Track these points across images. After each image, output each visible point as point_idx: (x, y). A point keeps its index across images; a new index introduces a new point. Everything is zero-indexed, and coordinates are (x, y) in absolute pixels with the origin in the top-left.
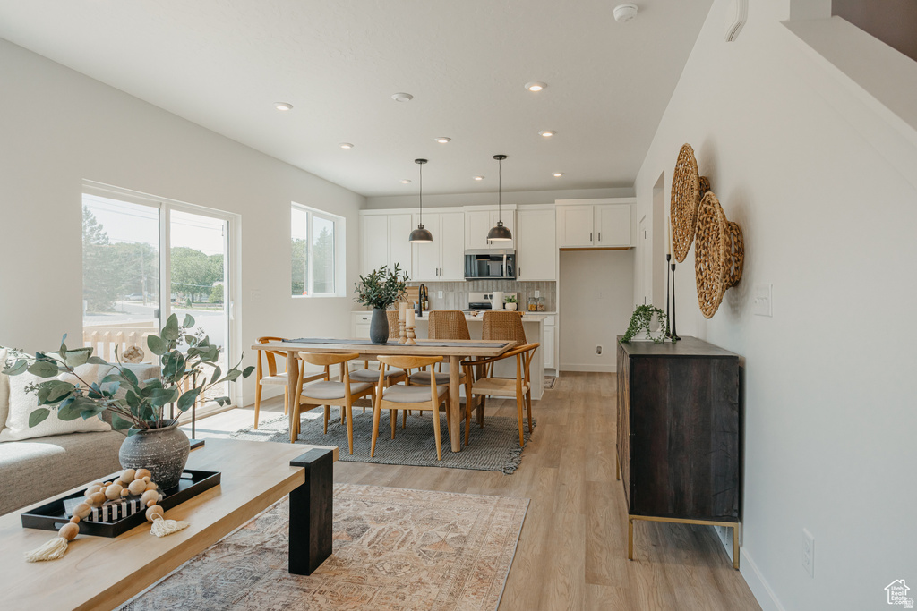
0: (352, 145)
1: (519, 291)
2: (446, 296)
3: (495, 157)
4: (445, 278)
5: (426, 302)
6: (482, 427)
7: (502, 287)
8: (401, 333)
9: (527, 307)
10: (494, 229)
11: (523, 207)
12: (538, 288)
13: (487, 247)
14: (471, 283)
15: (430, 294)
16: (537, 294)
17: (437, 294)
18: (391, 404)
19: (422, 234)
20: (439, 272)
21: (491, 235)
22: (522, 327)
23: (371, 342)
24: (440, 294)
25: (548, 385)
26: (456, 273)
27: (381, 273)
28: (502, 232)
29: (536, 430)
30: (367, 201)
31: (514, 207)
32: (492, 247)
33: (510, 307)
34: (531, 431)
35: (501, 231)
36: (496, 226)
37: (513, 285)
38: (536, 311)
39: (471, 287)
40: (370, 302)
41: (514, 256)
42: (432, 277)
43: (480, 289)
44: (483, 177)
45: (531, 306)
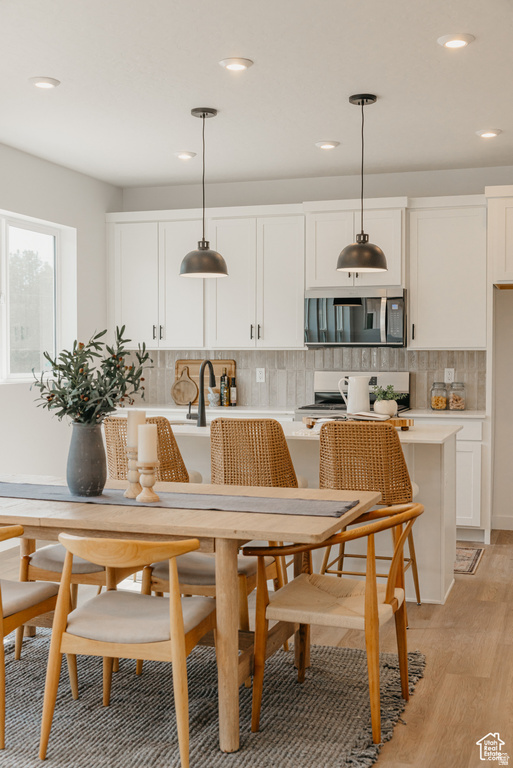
0: (56, 82)
1: (413, 369)
2: (270, 379)
3: (353, 98)
4: (270, 342)
5: (233, 389)
6: (301, 679)
7: (380, 361)
8: (131, 474)
9: (429, 400)
10: (350, 249)
11: (419, 202)
12: (451, 363)
13: (349, 282)
14: (318, 352)
15: (242, 375)
16: (449, 376)
17: (254, 374)
18: (85, 642)
19: (205, 260)
20: (256, 332)
21: (344, 262)
22: (401, 457)
23: (68, 493)
24: (260, 375)
25: (464, 566)
26: (288, 334)
27: (95, 345)
28: (367, 254)
29: (420, 689)
30: (122, 196)
31: (402, 202)
32: (358, 282)
33: (385, 409)
34: (406, 695)
35: (365, 254)
36: (354, 242)
37: (402, 357)
38: (447, 408)
39: (319, 361)
40: (65, 409)
41: (402, 300)
42: (241, 342)
43: (337, 366)
44: (337, 144)
45: (437, 401)
